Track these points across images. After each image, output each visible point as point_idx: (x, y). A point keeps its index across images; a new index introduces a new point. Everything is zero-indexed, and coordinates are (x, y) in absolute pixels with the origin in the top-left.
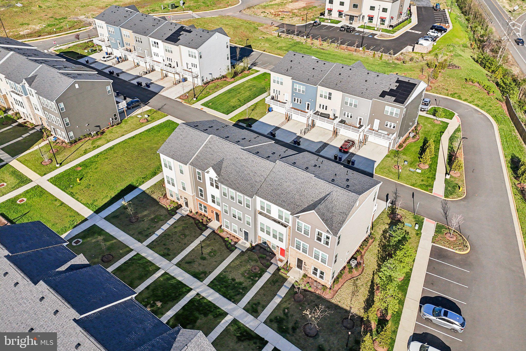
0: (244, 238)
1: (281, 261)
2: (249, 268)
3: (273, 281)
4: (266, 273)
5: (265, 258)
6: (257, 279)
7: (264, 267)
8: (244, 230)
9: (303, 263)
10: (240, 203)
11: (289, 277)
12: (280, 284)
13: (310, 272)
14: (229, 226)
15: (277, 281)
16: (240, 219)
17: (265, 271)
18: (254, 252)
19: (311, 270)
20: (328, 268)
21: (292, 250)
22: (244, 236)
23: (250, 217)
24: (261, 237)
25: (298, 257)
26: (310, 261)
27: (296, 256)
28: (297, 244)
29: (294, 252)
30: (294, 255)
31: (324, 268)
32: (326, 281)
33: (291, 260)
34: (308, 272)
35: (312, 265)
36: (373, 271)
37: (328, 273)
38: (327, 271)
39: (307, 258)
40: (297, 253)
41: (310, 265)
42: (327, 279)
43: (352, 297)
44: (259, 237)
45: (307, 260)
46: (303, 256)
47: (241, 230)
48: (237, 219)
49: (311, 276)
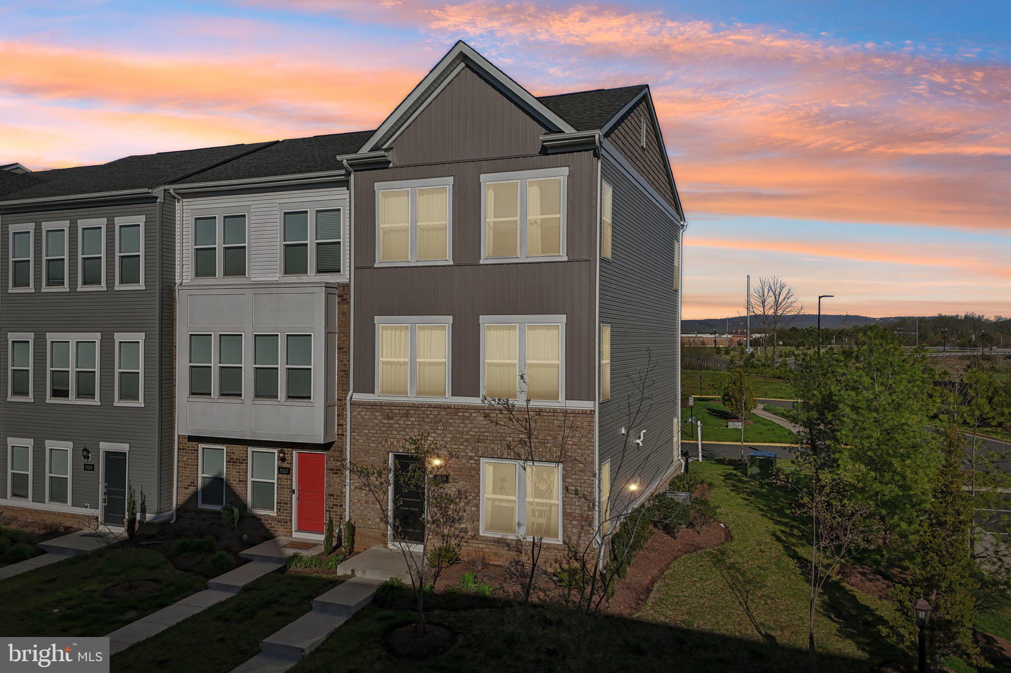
0: (99, 513)
1: (304, 546)
2: (92, 591)
4: (202, 593)
6: (131, 614)
7: (192, 577)
8: (104, 446)
9: (430, 471)
10: (92, 278)
11: (351, 575)
12: (285, 609)
13: (475, 519)
14: (30, 473)
15: (268, 603)
17: (198, 585)
19: (475, 502)
20: (576, 413)
21: (359, 417)
22: (105, 494)
23: (140, 337)
24: (197, 450)
25: (395, 443)
26: (465, 429)
27: (383, 446)
28: (387, 357)
29: (376, 421)
30: (372, 445)
31: (552, 433)
32: (574, 530)
33: (356, 501)
34: (463, 526)
35: (480, 453)
36: (774, 535)
37: (579, 451)
38: (571, 443)
39: (448, 417)
40: (392, 419)
41: (471, 458)
42: (577, 511)
43: (743, 602)
44: (185, 459)
45: (452, 428)
46: (427, 420)
47: (88, 458)
48: (72, 399)
49: (480, 546)
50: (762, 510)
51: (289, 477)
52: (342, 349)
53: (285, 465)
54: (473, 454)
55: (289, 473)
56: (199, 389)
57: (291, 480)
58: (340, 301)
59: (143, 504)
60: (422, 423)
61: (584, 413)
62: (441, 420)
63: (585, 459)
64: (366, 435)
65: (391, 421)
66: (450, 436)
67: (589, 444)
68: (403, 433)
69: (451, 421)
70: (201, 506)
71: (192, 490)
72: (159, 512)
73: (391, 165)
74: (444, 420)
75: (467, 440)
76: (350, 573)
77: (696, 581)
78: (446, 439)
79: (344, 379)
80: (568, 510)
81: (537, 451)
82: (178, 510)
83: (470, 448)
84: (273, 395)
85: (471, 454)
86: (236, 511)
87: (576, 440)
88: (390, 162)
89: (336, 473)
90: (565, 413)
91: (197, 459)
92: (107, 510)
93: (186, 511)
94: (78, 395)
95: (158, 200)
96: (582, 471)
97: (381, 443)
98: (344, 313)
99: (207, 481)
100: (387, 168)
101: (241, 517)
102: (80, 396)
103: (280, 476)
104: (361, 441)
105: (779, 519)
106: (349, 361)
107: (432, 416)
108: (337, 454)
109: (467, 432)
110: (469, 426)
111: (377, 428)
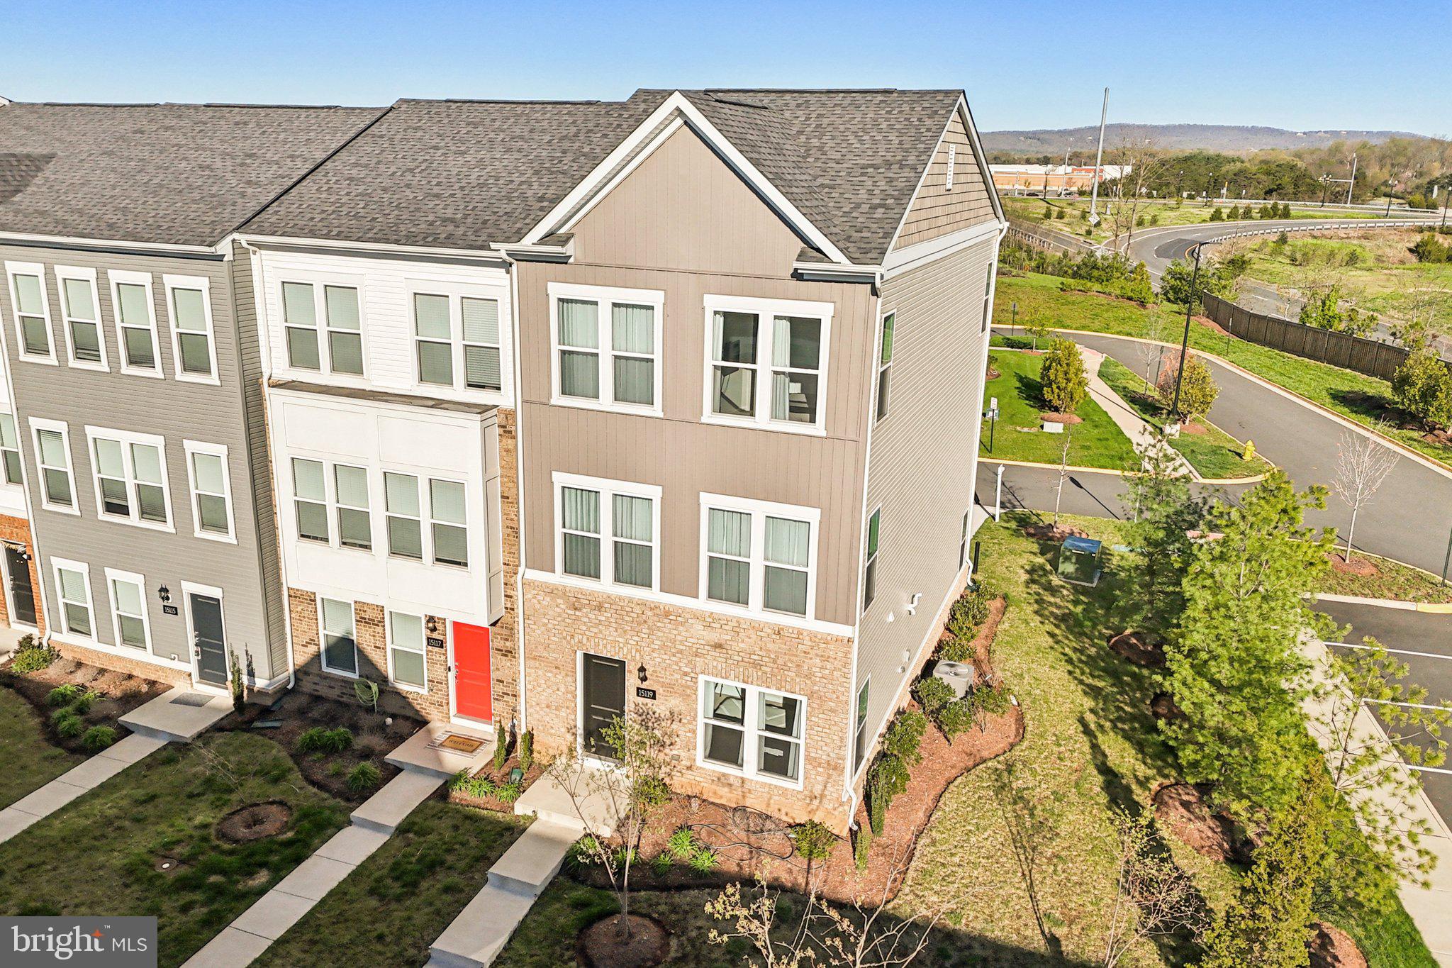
0: (193, 668)
1: (467, 745)
2: (205, 826)
3: (397, 872)
4: (347, 832)
5: (347, 743)
6: (262, 877)
7: (331, 802)
8: (189, 587)
9: (632, 682)
10: (140, 357)
11: (533, 819)
12: (454, 878)
13: (691, 747)
14: (90, 606)
15: (432, 866)
16: (152, 509)
17: (339, 818)
18: (261, 731)
19: (691, 726)
20: (827, 640)
21: (535, 601)
22: (196, 645)
23: (221, 450)
24: (314, 601)
25: (585, 641)
26: (679, 638)
27: (568, 643)
28: (570, 528)
29: (558, 610)
30: (553, 638)
31: (794, 659)
32: (819, 778)
33: (534, 703)
34: (674, 752)
35: (698, 670)
36: (1082, 721)
37: (830, 686)
38: (820, 675)
39: (656, 619)
40: (580, 610)
41: (686, 674)
42: (824, 757)
43: (1027, 873)
44: (299, 609)
45: (660, 634)
46: (627, 618)
47: (168, 598)
48: (134, 519)
49: (697, 779)
50: (1070, 661)
51: (442, 651)
52: (508, 498)
53: (435, 635)
54: (689, 670)
55: (441, 646)
56: (311, 530)
57: (445, 654)
58: (502, 433)
59: (250, 664)
60: (620, 621)
61: (838, 640)
62: (645, 622)
63: (838, 697)
64: (545, 625)
65: (577, 613)
66: (659, 643)
67: (844, 680)
68: (595, 630)
69: (659, 624)
70: (325, 669)
71: (312, 649)
72: (273, 676)
73: (571, 260)
74: (650, 622)
75: (681, 652)
76: (531, 814)
77: (970, 831)
78: (653, 646)
79: (511, 538)
80: (812, 755)
81: (774, 678)
82: (296, 672)
83: (685, 661)
84: (415, 554)
85: (686, 669)
86: (374, 687)
87: (827, 672)
88: (570, 257)
89: (506, 656)
90: (813, 636)
91: (316, 612)
92: (202, 665)
93: (306, 673)
94: (143, 513)
95: (226, 259)
96: (832, 711)
97: (565, 638)
98: (508, 451)
99: (331, 641)
100: (566, 263)
101: (381, 692)
102: (145, 516)
103: (430, 648)
104: (539, 632)
105: (1090, 681)
106: (517, 515)
107: (632, 615)
108: (504, 632)
109: (681, 641)
110: (683, 634)
111: (559, 619)
